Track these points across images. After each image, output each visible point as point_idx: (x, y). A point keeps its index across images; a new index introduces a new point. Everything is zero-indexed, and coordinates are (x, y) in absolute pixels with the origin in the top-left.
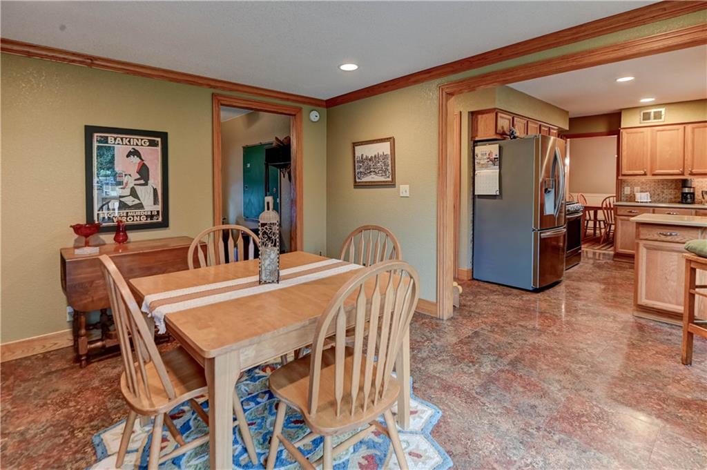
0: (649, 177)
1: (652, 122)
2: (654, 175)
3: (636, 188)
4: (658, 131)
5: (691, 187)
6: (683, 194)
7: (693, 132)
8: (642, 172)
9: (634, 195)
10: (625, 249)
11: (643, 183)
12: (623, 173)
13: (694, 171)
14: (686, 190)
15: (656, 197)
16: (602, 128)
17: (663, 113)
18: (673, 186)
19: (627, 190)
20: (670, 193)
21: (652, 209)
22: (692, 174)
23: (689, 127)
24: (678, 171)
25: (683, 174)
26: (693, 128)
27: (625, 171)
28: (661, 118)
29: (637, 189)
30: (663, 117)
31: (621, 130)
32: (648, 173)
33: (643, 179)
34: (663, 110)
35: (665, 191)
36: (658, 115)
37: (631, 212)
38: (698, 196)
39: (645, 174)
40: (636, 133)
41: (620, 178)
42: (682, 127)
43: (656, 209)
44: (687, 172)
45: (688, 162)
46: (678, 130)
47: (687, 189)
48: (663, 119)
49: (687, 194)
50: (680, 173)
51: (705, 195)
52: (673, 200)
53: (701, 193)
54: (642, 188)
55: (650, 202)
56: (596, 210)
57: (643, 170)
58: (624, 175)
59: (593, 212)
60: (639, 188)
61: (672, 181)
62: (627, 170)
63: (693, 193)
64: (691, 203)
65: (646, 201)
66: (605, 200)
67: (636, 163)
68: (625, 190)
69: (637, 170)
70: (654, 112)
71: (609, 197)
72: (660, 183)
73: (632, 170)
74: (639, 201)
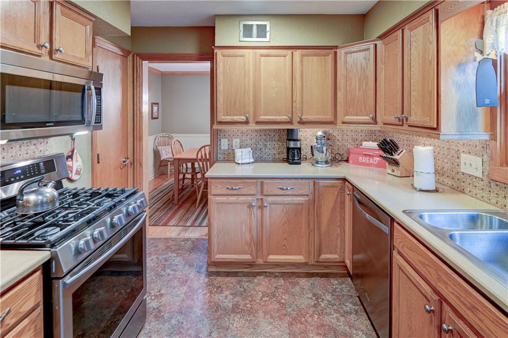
0: (252, 126)
1: (254, 40)
2: (258, 123)
3: (234, 140)
4: (262, 56)
5: (297, 140)
6: (289, 149)
7: (302, 62)
8: (243, 118)
9: (233, 150)
11: (242, 132)
12: (219, 120)
13: (305, 117)
14: (292, 144)
15: (258, 153)
16: (190, 46)
17: (268, 28)
18: (277, 136)
19: (224, 144)
20: (275, 148)
21: (260, 181)
22: (302, 123)
23: (297, 53)
24: (286, 117)
25: (291, 122)
26: (303, 56)
27: (221, 117)
28: (266, 37)
29: (236, 142)
30: (268, 34)
31: (216, 51)
32: (251, 120)
33: (244, 128)
34: (267, 23)
35: (268, 144)
36: (262, 31)
37: (231, 188)
38: (306, 151)
39: (247, 122)
40: (236, 56)
41: (215, 127)
42: (289, 52)
43: (265, 181)
44: (296, 119)
45: (297, 105)
46: (285, 56)
47: (292, 142)
48: (267, 39)
49: (293, 149)
50: (289, 120)
51: (316, 152)
52: (277, 157)
53: (310, 148)
54: (242, 141)
55: (252, 163)
56: (193, 161)
57: (244, 114)
58: (221, 123)
59: (190, 164)
60: (238, 140)
61: (275, 130)
62: (224, 115)
63: (300, 149)
64: (299, 163)
65: (247, 161)
66: (200, 149)
67: (235, 104)
68: (222, 144)
69: (237, 115)
70: (257, 25)
71: (204, 147)
72: (262, 133)
73: (230, 115)
74: (240, 162)
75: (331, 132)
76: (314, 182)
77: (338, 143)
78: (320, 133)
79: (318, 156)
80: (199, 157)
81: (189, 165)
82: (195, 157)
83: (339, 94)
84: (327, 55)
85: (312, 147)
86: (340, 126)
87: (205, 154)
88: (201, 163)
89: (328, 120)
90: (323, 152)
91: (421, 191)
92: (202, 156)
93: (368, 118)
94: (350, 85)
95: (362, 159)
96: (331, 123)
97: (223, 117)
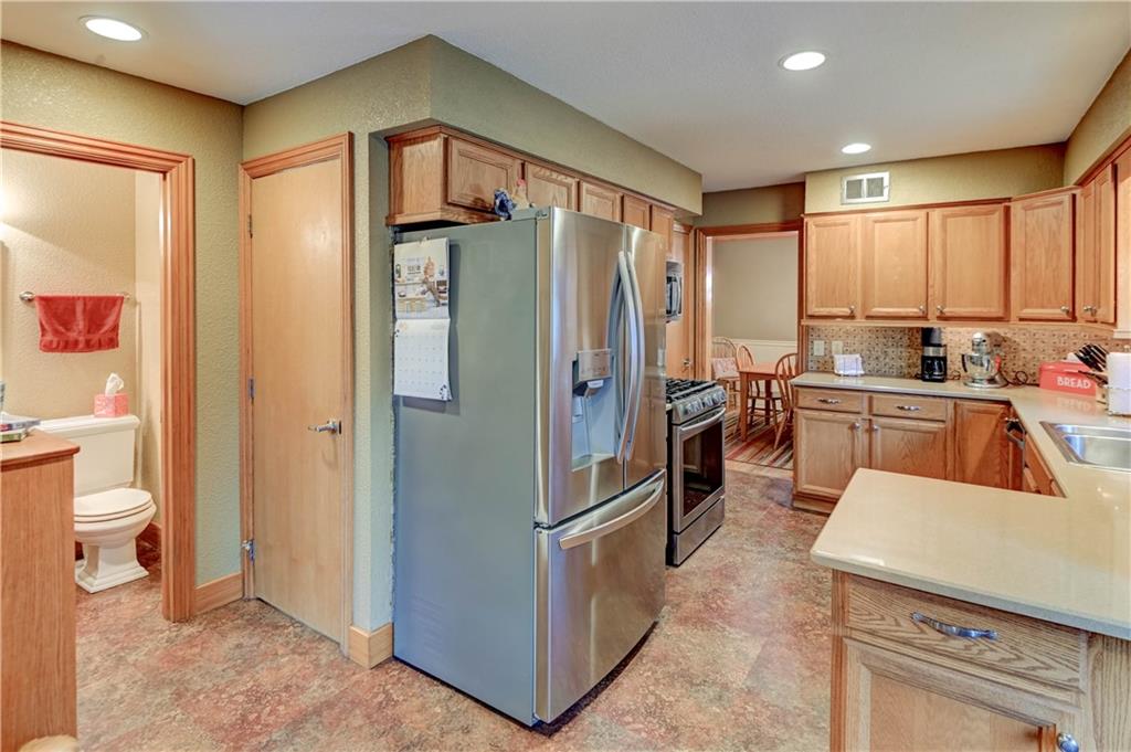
0: (860, 322)
1: (865, 201)
2: (869, 317)
3: (834, 343)
4: (876, 222)
5: (940, 345)
6: (924, 359)
7: (944, 226)
8: (846, 311)
9: (832, 357)
10: (814, 484)
11: (847, 332)
12: (810, 313)
13: (948, 311)
14: (930, 352)
15: (873, 363)
16: (770, 213)
17: (886, 182)
18: (906, 340)
19: (818, 348)
20: (900, 356)
21: (867, 395)
22: (943, 318)
23: (936, 214)
24: (915, 310)
25: (925, 318)
26: (945, 217)
27: (813, 309)
28: (881, 194)
29: (837, 345)
30: (886, 191)
31: (805, 220)
32: (858, 313)
33: (849, 325)
34: (885, 175)
35: (890, 351)
36: (876, 188)
37: (825, 401)
38: (954, 364)
39: (852, 317)
40: (835, 225)
41: (805, 322)
42: (922, 213)
43: (874, 395)
44: (934, 312)
45: (936, 291)
46: (915, 219)
47: (931, 349)
48: (885, 197)
49: (933, 359)
50: (921, 314)
51: (968, 364)
52: (906, 371)
53: (960, 358)
54: (846, 344)
55: (862, 375)
56: (768, 378)
57: (848, 306)
58: (812, 317)
59: (764, 382)
60: (840, 343)
61: (902, 330)
62: (817, 306)
63: (944, 359)
64: (942, 381)
65: (854, 372)
66: (781, 360)
67: (834, 292)
68: (815, 347)
69: (836, 307)
70: (868, 180)
71: (788, 356)
72: (880, 335)
73: (827, 307)
74: (841, 372)
75: (1009, 335)
76: (955, 404)
77: (1023, 354)
78: (978, 336)
79: (974, 370)
80: (780, 372)
81: (762, 384)
82: (773, 372)
83: (1014, 274)
84: (991, 212)
85: (963, 356)
86: (1015, 325)
87: (790, 368)
88: (782, 382)
89: (995, 315)
90: (982, 365)
91: (1117, 415)
92: (784, 370)
93: (1058, 311)
94: (1032, 260)
95: (1062, 381)
96: (999, 319)
97: (817, 310)
